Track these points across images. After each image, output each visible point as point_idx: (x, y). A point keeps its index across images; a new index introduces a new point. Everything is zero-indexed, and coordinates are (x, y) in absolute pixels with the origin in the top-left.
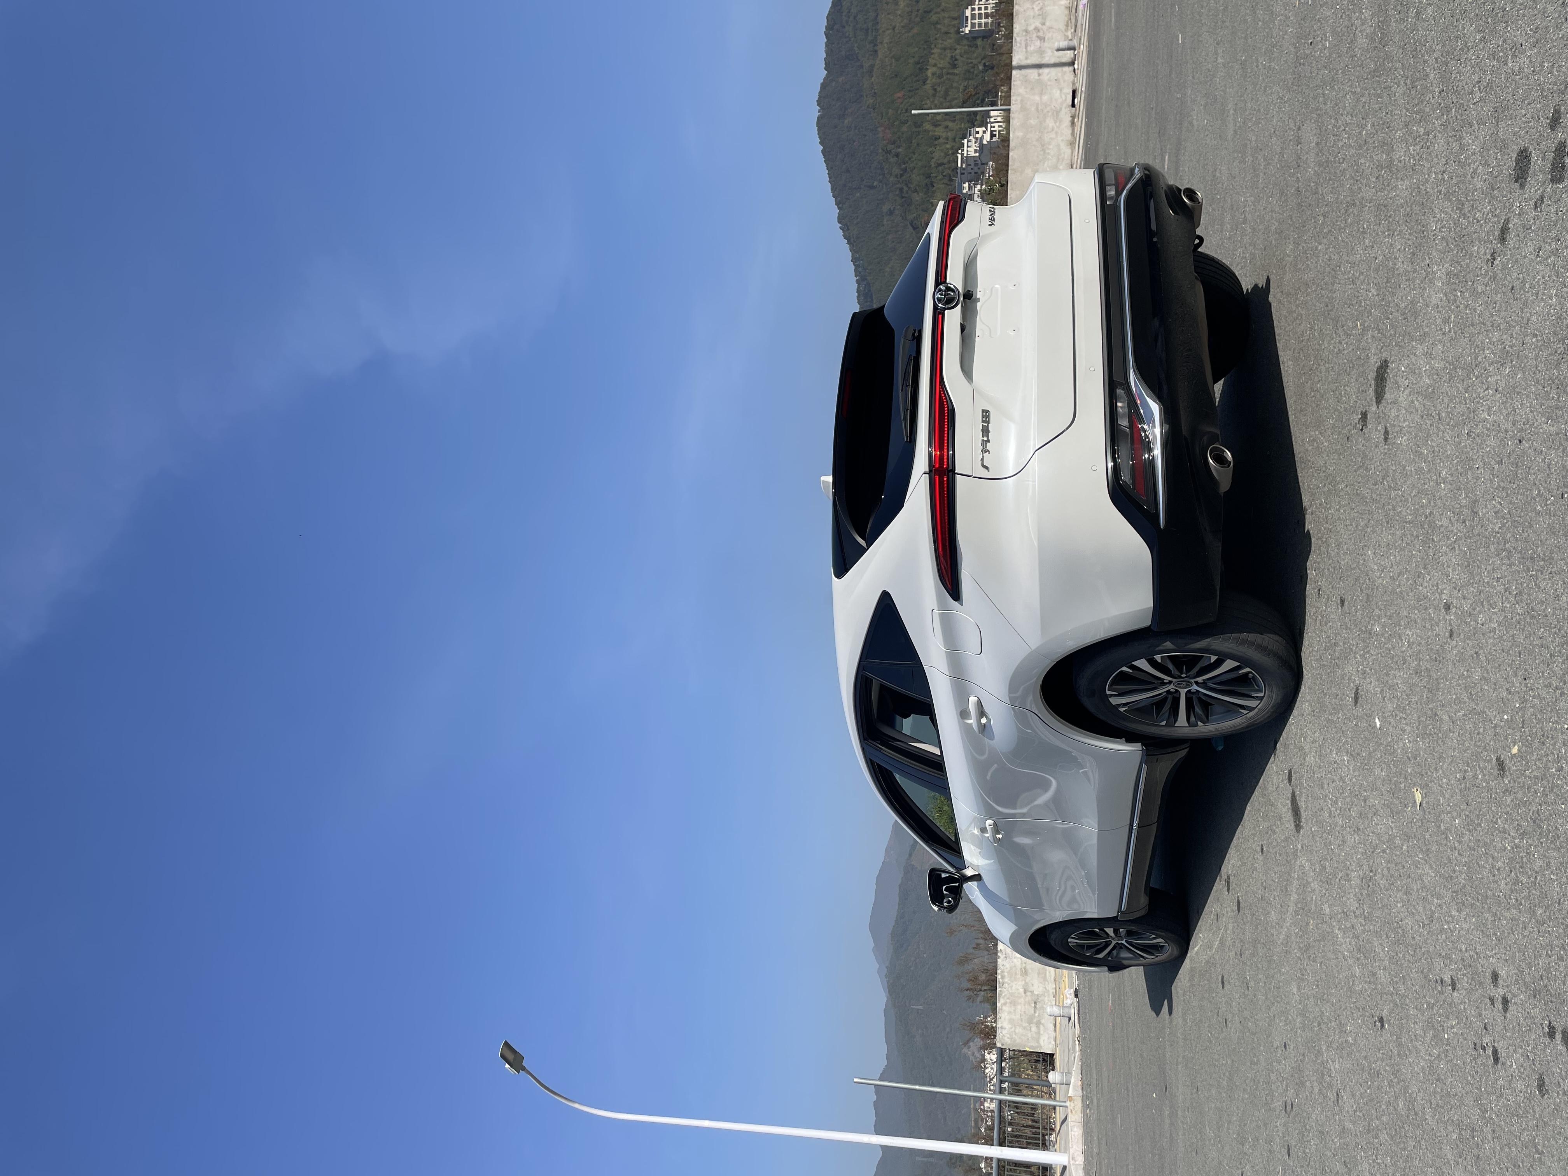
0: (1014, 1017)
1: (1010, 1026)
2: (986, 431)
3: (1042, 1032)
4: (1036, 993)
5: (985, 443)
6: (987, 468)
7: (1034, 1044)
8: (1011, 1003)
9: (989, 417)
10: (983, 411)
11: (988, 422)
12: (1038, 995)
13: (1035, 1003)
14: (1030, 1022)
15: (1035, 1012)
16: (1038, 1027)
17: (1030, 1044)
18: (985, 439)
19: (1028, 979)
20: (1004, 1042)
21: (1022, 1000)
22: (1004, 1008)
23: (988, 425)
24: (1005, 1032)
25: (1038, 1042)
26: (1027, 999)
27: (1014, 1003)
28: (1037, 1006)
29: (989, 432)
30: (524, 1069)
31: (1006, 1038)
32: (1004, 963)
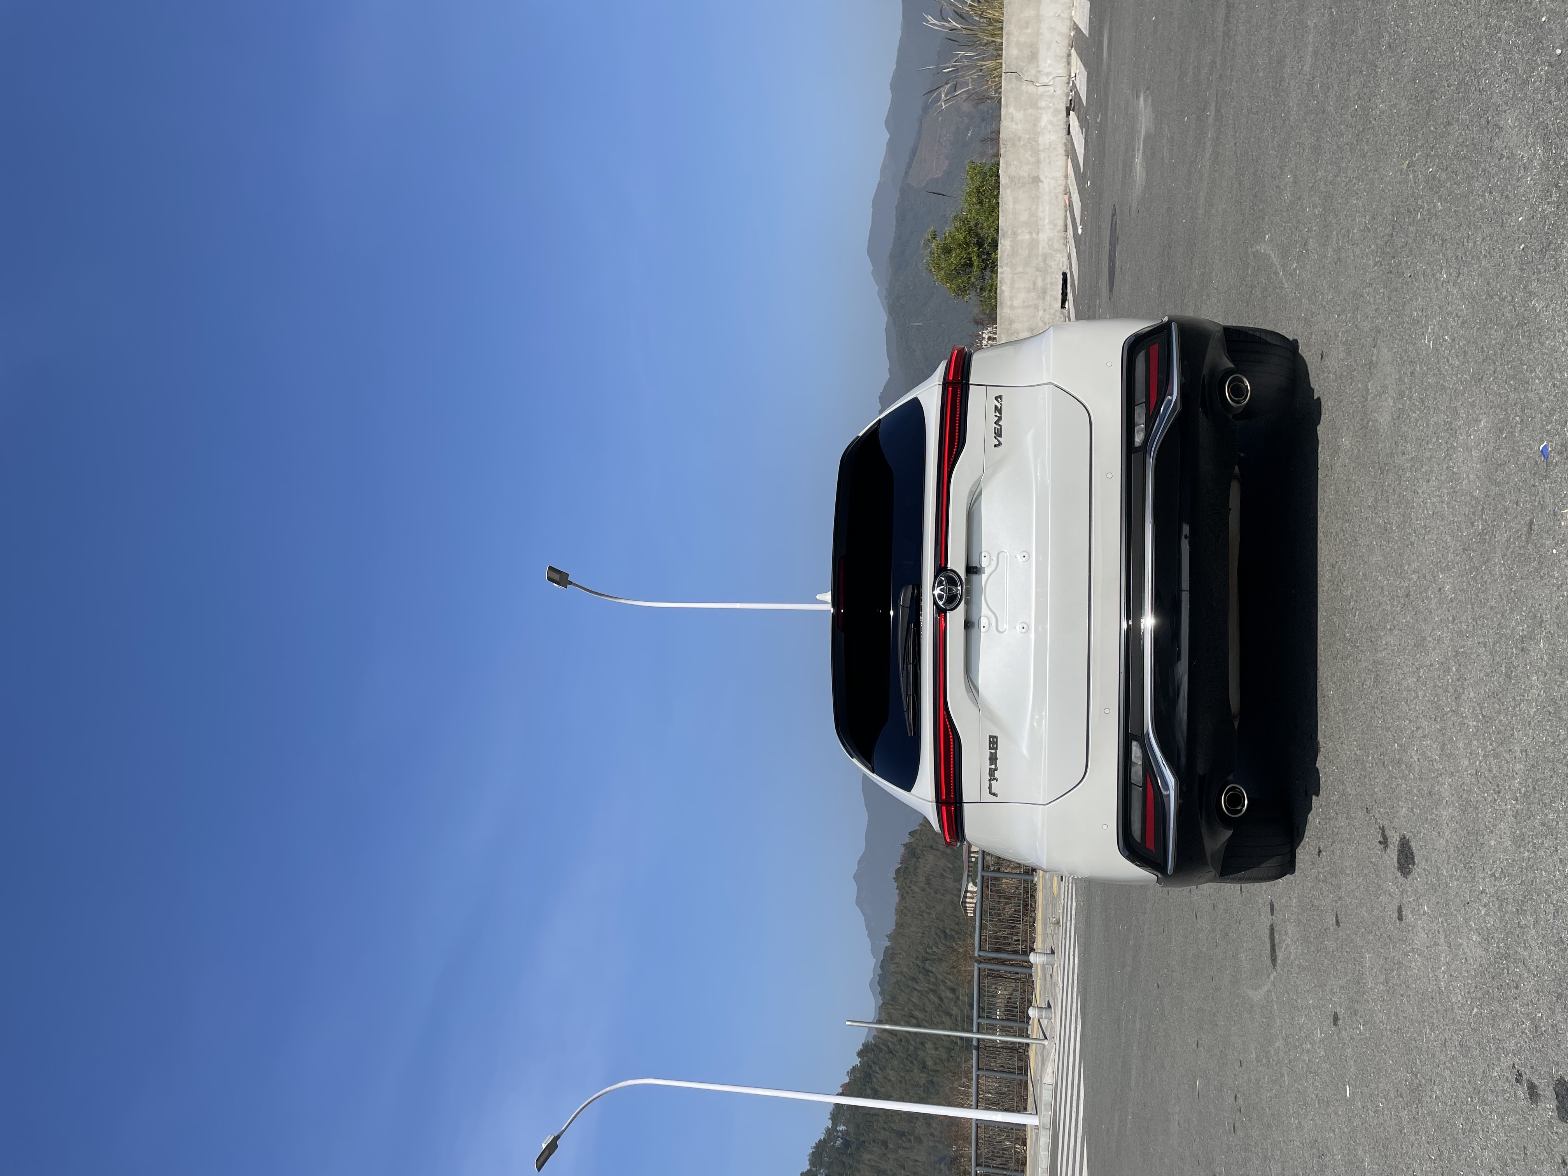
2: (993, 759)
5: (992, 772)
6: (996, 795)
9: (996, 743)
10: (990, 737)
11: (996, 749)
18: (993, 767)
23: (996, 753)
29: (996, 759)
30: (570, 583)
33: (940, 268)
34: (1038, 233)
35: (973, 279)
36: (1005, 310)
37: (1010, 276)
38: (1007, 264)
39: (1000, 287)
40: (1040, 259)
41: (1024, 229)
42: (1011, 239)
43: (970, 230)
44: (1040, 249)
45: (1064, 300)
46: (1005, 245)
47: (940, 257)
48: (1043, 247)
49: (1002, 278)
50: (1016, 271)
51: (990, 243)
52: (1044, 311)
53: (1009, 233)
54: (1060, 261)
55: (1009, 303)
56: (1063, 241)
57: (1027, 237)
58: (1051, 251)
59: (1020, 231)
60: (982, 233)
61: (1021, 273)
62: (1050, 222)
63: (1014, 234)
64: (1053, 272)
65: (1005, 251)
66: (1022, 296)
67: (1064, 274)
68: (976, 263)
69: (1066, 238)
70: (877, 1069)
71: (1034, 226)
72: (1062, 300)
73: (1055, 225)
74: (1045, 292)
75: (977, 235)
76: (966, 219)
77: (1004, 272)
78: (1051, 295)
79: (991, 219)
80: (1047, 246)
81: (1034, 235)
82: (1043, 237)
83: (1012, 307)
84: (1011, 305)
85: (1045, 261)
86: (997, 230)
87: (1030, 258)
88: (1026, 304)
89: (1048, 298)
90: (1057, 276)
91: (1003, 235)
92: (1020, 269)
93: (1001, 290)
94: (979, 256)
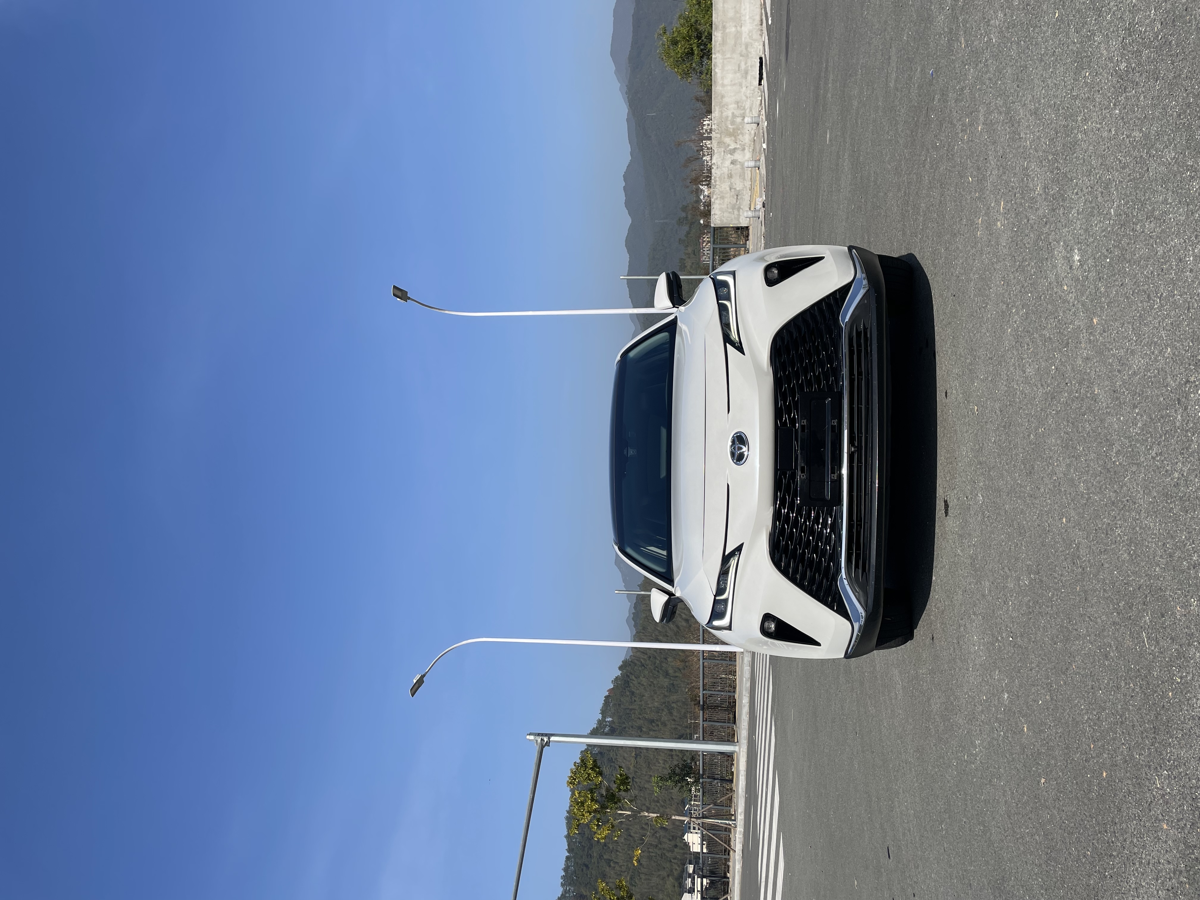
0: (723, 207)
1: (720, 213)
3: (741, 214)
4: (738, 189)
7: (736, 222)
8: (721, 198)
12: (739, 190)
13: (737, 196)
14: (733, 208)
15: (737, 202)
16: (739, 211)
17: (733, 222)
19: (733, 180)
20: (716, 223)
21: (728, 194)
22: (716, 201)
24: (716, 217)
25: (738, 220)
26: (732, 194)
27: (722, 198)
28: (739, 198)
30: (409, 298)
31: (717, 221)
32: (717, 172)
33: (670, 57)
34: (741, 27)
35: (694, 65)
36: (718, 88)
37: (721, 61)
38: (719, 51)
39: (714, 70)
40: (743, 47)
41: (731, 23)
42: (722, 32)
43: (692, 26)
44: (743, 39)
45: (761, 79)
46: (717, 36)
47: (669, 47)
48: (745, 38)
49: (715, 63)
50: (726, 57)
51: (706, 36)
52: (747, 87)
53: (720, 27)
54: (757, 48)
55: (721, 82)
56: (759, 32)
57: (733, 29)
58: (751, 41)
59: (728, 25)
60: (701, 28)
61: (729, 58)
62: (750, 18)
63: (724, 27)
64: (752, 57)
65: (717, 41)
66: (730, 76)
67: (761, 59)
68: (696, 52)
69: (762, 30)
70: (633, 678)
71: (738, 21)
72: (759, 79)
73: (754, 20)
74: (746, 73)
75: (697, 30)
76: (688, 17)
77: (717, 57)
78: (751, 76)
79: (707, 17)
80: (748, 37)
81: (739, 28)
82: (745, 29)
83: (723, 85)
84: (722, 83)
85: (746, 48)
86: (711, 25)
87: (735, 46)
88: (733, 83)
89: (749, 77)
90: (756, 60)
91: (716, 29)
92: (728, 56)
93: (715, 72)
94: (698, 47)
